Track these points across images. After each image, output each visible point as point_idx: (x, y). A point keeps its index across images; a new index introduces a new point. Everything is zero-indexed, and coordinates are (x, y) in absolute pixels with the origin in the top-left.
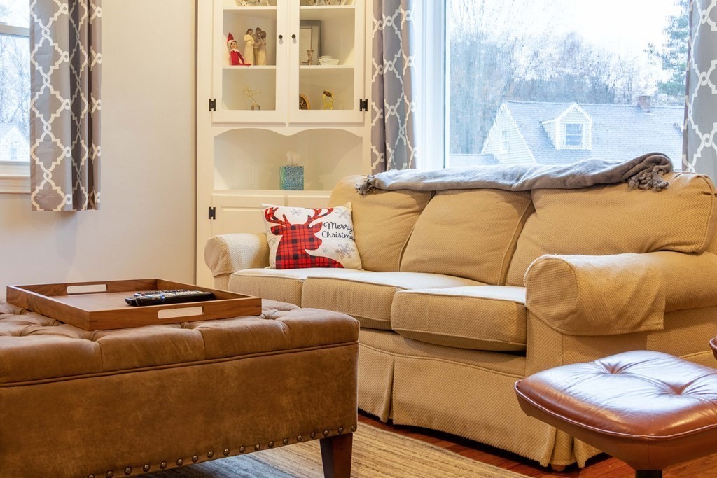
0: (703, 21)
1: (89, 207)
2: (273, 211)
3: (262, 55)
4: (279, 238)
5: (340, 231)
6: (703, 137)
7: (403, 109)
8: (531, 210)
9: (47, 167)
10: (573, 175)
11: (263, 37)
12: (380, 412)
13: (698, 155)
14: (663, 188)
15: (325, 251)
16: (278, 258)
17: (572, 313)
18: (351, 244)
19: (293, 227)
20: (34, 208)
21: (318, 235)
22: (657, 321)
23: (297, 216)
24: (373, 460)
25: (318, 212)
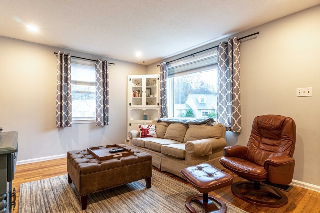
0: (220, 93)
1: (107, 125)
2: (141, 126)
3: (139, 95)
4: (142, 131)
5: (153, 130)
6: (220, 115)
7: (165, 105)
8: (188, 128)
9: (99, 118)
10: (195, 122)
11: (140, 91)
12: (159, 168)
13: (219, 118)
14: (212, 125)
15: (150, 134)
16: (141, 135)
17: (193, 153)
18: (155, 132)
19: (144, 129)
20: (96, 126)
21: (149, 131)
22: (211, 153)
23: (145, 127)
24: (156, 180)
25: (149, 126)
